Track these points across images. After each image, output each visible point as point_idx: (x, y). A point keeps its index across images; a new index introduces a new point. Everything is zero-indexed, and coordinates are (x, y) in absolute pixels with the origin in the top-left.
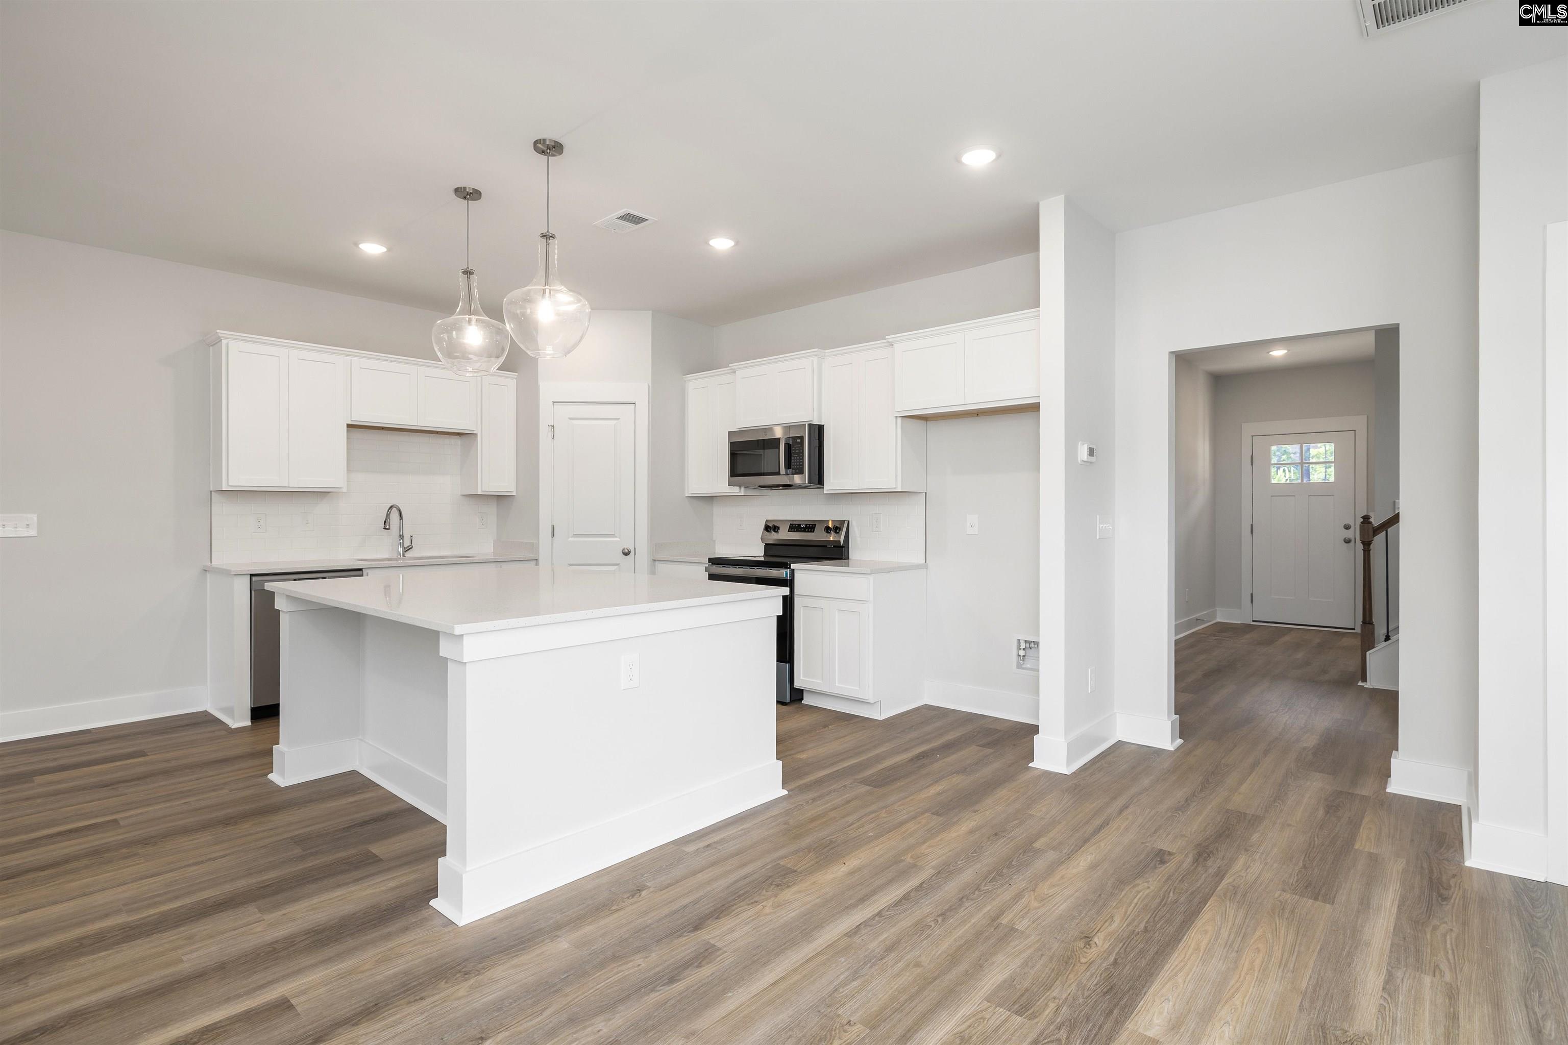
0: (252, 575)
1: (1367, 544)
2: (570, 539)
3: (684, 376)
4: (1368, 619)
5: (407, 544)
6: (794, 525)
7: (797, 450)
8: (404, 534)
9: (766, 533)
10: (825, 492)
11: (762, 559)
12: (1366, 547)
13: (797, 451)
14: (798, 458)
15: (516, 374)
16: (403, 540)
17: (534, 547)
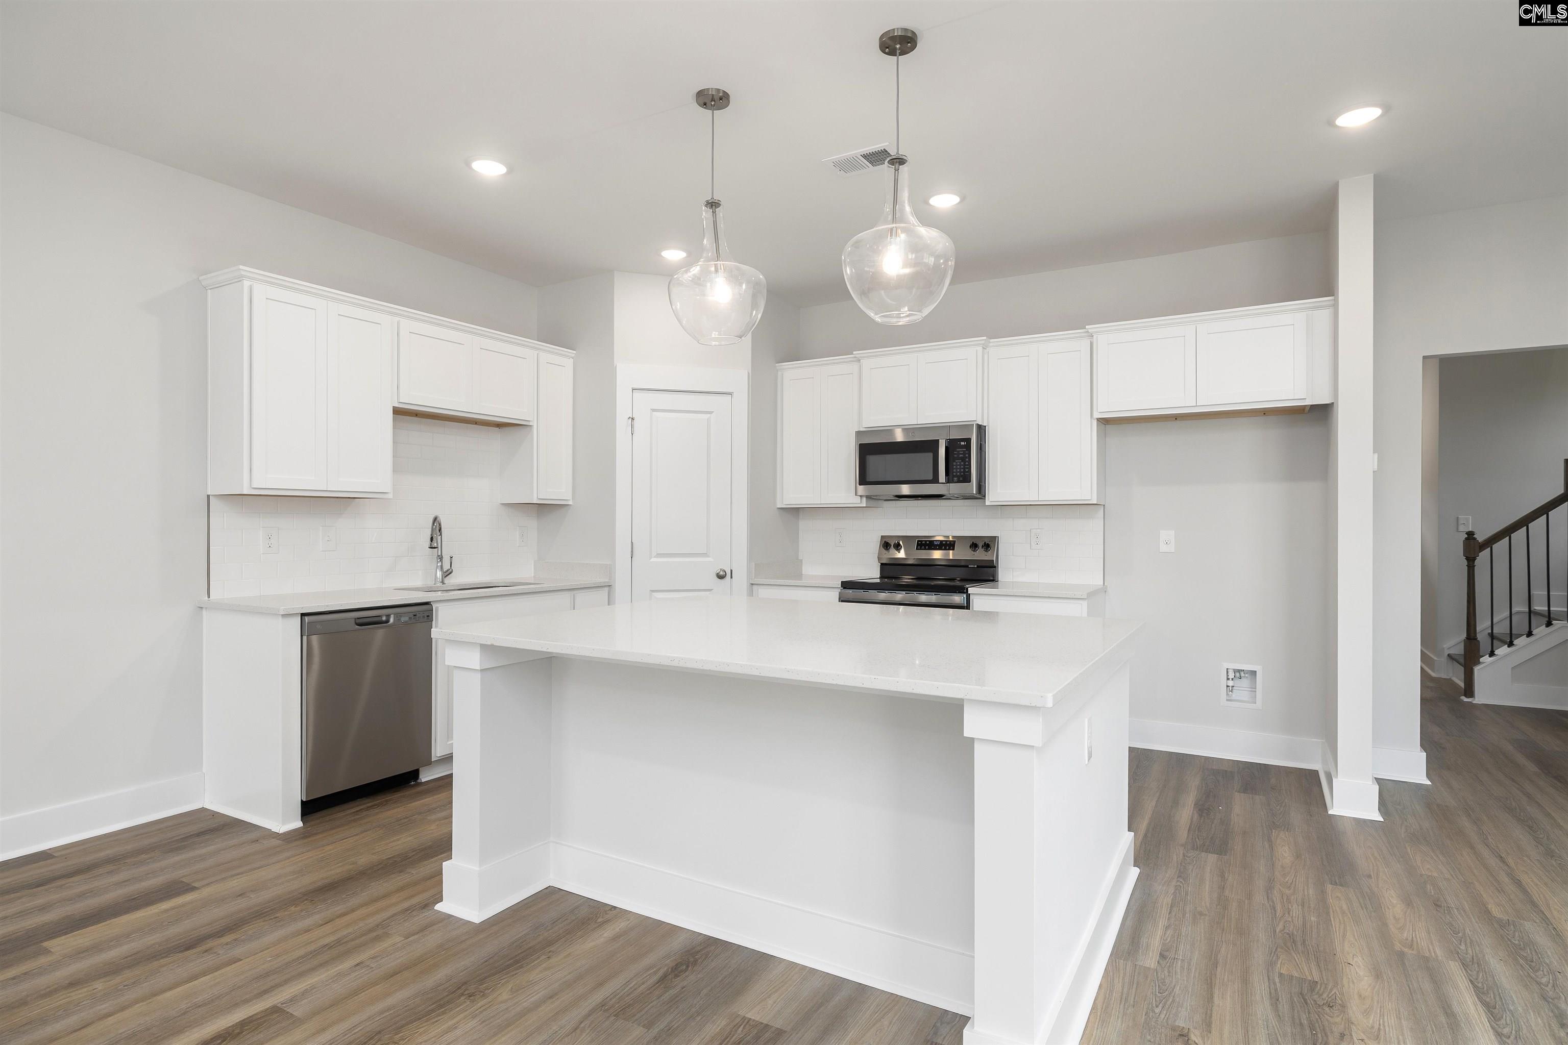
0: (303, 615)
1: (1471, 561)
2: (653, 560)
3: (777, 365)
4: (1472, 635)
5: (446, 567)
6: (923, 542)
7: (961, 454)
8: (443, 554)
9: (884, 551)
10: (986, 504)
11: (878, 581)
12: (1471, 563)
13: (961, 456)
14: (962, 463)
15: (575, 352)
16: (442, 563)
17: (610, 570)
